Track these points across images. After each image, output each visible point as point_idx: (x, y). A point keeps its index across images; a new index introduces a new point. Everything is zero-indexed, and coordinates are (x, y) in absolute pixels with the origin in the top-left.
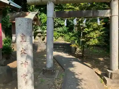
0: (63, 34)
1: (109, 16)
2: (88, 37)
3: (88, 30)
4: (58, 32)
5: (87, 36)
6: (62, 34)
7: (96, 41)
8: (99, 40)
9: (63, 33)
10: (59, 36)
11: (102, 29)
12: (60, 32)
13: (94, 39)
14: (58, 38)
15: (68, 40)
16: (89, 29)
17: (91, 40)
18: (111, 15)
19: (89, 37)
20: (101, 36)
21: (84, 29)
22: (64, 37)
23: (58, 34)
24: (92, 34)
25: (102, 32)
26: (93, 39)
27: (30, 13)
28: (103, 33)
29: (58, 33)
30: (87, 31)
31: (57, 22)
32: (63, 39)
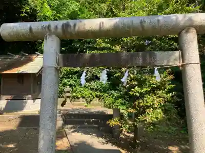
0: (102, 94)
1: (178, 63)
2: (141, 104)
3: (140, 91)
4: (92, 89)
5: (139, 103)
6: (98, 93)
7: (160, 114)
8: (165, 111)
9: (101, 92)
10: (94, 98)
11: (168, 87)
12: (96, 90)
13: (154, 109)
14: (91, 101)
15: (110, 104)
16: (142, 89)
17: (148, 111)
18: (183, 62)
19: (143, 106)
20: (169, 102)
21: (132, 90)
22: (103, 98)
23: (91, 94)
24: (149, 99)
25: (171, 94)
26: (152, 109)
27: (39, 56)
28: (172, 96)
29: (91, 92)
30: (138, 92)
31: (91, 72)
32: (100, 103)
